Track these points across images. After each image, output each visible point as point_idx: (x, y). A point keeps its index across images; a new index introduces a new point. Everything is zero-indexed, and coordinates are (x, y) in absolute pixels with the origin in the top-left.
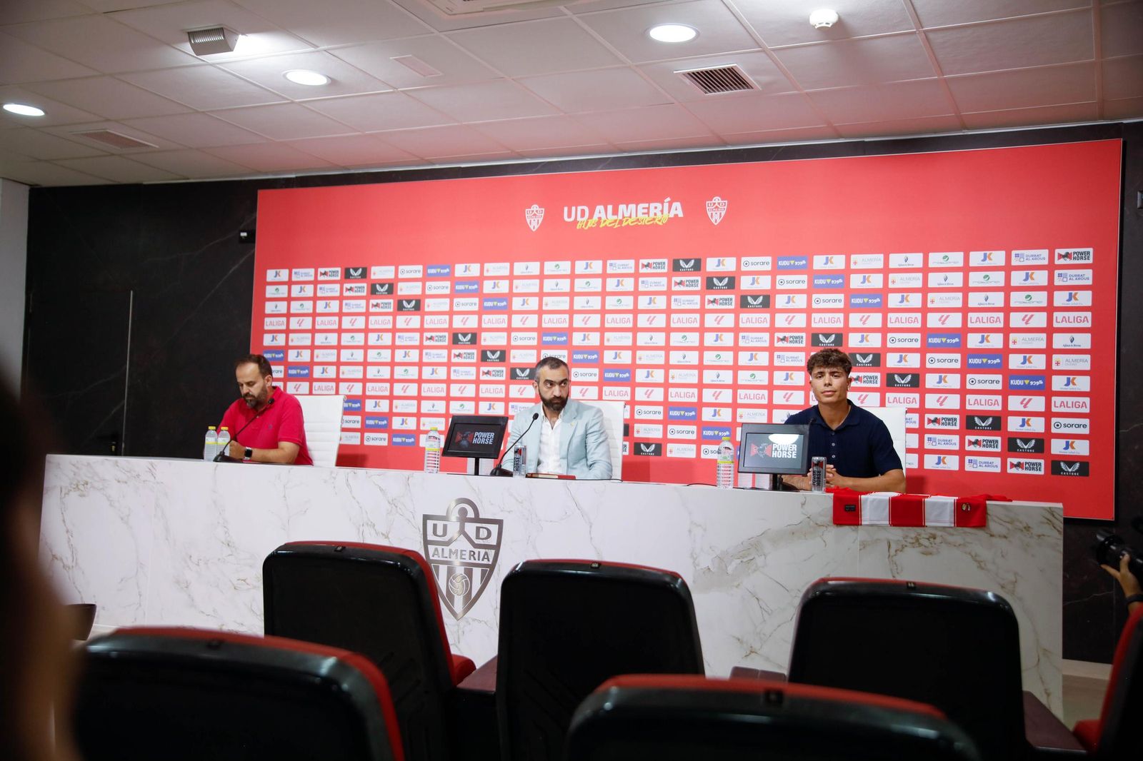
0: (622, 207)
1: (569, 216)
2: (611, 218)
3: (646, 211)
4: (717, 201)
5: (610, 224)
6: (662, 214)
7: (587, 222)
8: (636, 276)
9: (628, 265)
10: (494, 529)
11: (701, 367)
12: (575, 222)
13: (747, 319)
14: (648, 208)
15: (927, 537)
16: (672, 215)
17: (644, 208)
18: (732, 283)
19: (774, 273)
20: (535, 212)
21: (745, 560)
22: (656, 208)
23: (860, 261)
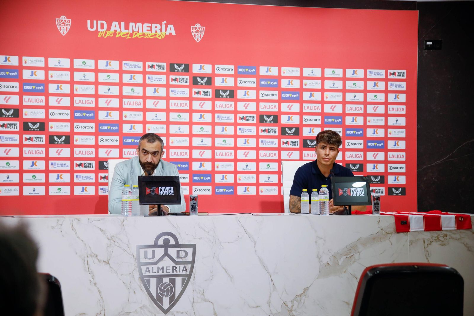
0: (132, 25)
1: (92, 27)
2: (124, 31)
3: (149, 29)
4: (198, 27)
5: (123, 35)
6: (161, 31)
7: (106, 33)
8: (144, 73)
9: (138, 65)
10: (190, 250)
11: (191, 136)
12: (97, 32)
13: (220, 105)
14: (151, 27)
15: (443, 236)
16: (168, 33)
17: (147, 27)
18: (210, 81)
19: (236, 76)
20: (63, 21)
21: (348, 256)
22: (156, 27)
23: (287, 71)
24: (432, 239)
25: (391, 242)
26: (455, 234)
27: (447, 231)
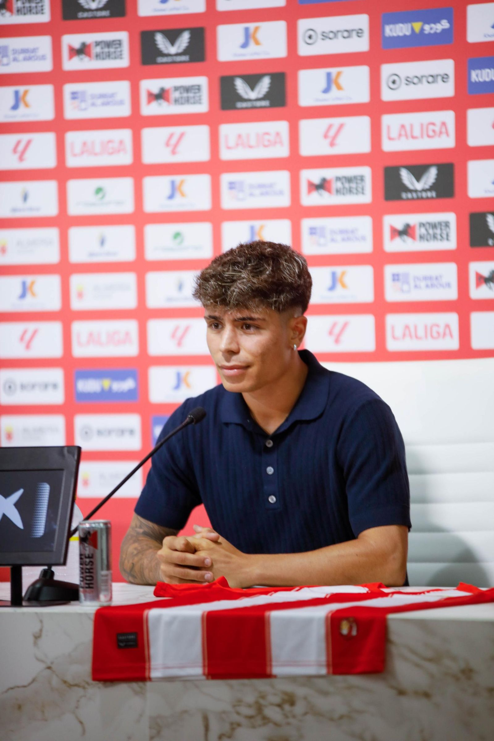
15: (278, 701)
24: (238, 713)
25: (81, 723)
26: (325, 693)
27: (293, 679)
